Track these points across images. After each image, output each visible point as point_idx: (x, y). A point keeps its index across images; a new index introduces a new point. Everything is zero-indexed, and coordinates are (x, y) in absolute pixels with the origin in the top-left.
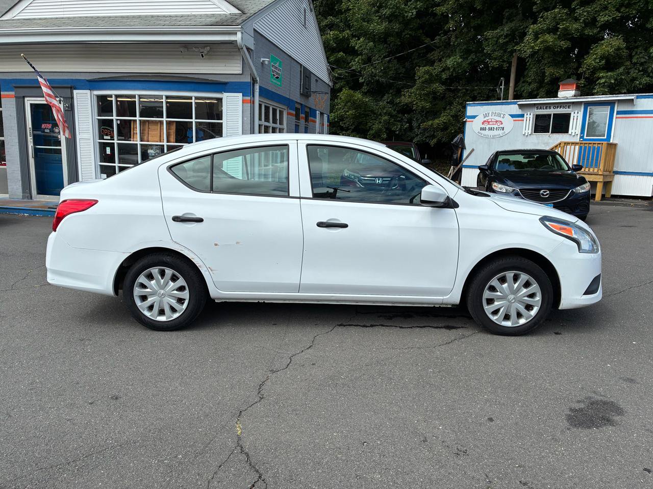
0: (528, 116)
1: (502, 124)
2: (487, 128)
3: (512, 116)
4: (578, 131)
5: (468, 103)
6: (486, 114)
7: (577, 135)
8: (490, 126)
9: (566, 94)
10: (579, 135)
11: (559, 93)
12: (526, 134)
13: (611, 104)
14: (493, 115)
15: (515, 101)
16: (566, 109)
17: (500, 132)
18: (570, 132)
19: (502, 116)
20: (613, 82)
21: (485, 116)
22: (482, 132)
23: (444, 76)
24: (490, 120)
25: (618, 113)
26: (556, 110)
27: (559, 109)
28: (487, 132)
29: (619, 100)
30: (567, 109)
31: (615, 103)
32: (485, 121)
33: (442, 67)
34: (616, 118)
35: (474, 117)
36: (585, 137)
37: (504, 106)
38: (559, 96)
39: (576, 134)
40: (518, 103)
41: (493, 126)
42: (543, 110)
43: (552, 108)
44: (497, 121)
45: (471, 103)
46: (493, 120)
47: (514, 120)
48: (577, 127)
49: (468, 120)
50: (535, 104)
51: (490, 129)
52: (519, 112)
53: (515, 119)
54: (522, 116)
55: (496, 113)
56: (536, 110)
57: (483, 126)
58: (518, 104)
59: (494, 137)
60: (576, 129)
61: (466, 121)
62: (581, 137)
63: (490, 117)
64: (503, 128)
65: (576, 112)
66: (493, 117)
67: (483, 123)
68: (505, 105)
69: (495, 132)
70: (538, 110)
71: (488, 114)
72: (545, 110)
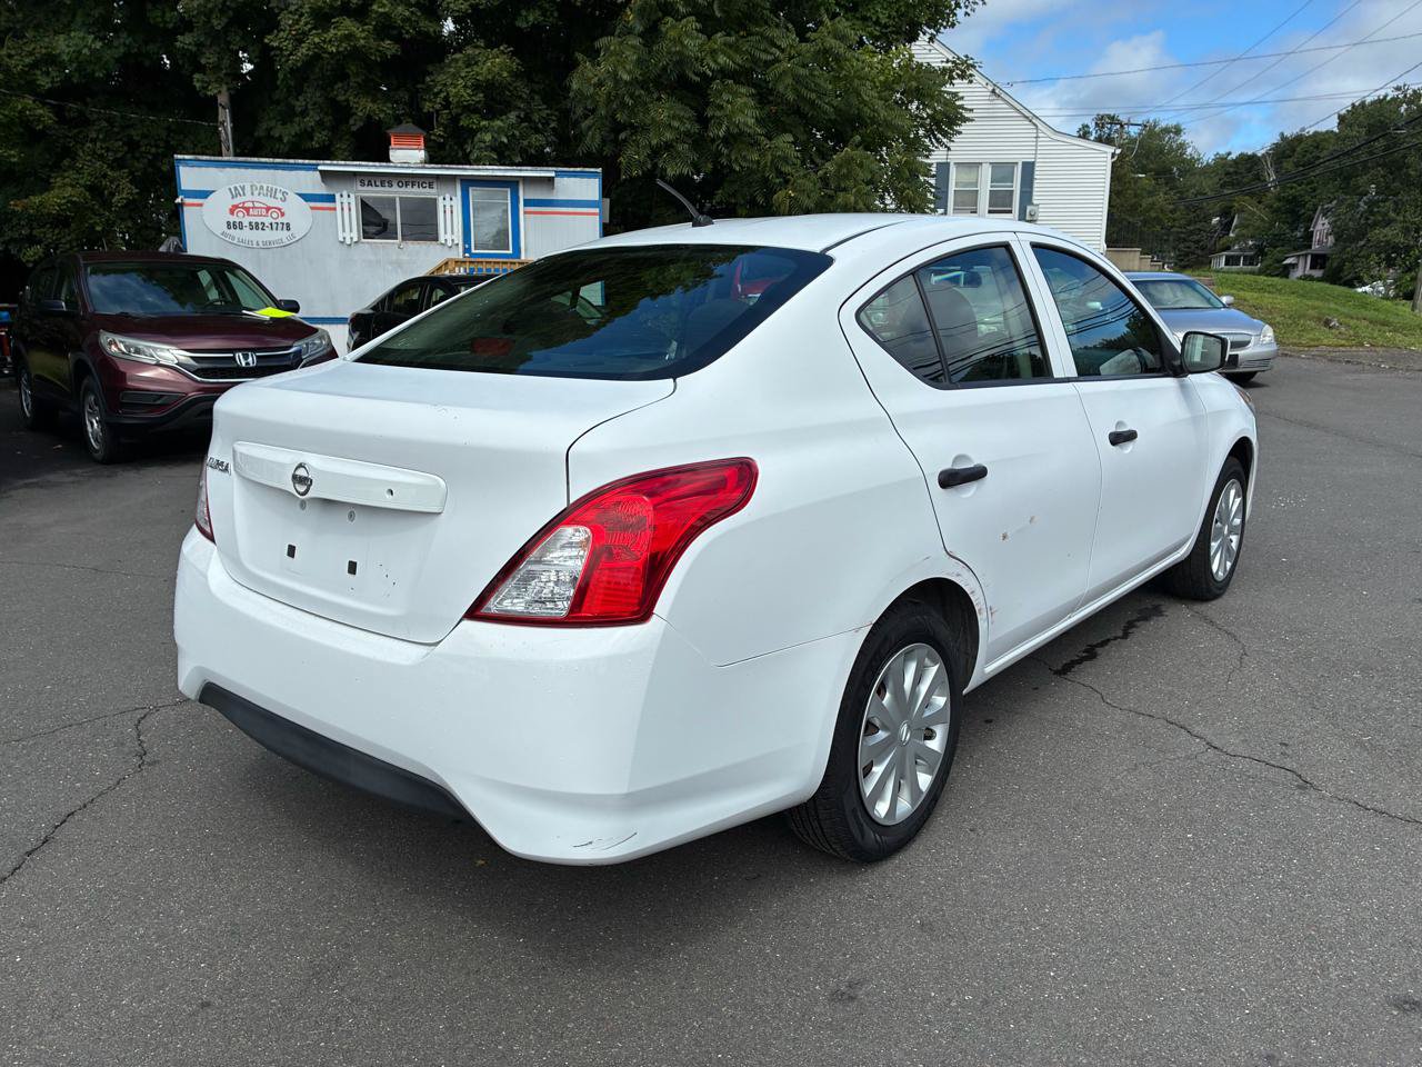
0: (345, 200)
1: (283, 214)
2: (246, 223)
3: (306, 197)
4: (459, 239)
5: (180, 157)
6: (236, 188)
7: (457, 245)
8: (254, 220)
9: (408, 156)
10: (461, 246)
11: (391, 153)
12: (348, 241)
13: (512, 183)
14: (256, 193)
15: (314, 162)
16: (425, 190)
17: (283, 235)
18: (442, 240)
19: (279, 195)
20: (505, 140)
21: (235, 193)
22: (232, 231)
23: (44, 82)
24: (251, 205)
25: (527, 203)
26: (403, 189)
27: (409, 189)
28: (246, 234)
29: (525, 179)
30: (428, 190)
31: (518, 182)
32: (236, 207)
33: (31, 54)
34: (525, 213)
35: (205, 194)
36: (473, 251)
37: (280, 171)
38: (391, 158)
39: (456, 242)
40: (320, 168)
41: (259, 220)
42: (374, 188)
43: (395, 185)
44: (268, 209)
45: (186, 157)
46: (257, 205)
47: (312, 208)
48: (455, 230)
49: (187, 201)
50: (355, 174)
51: (255, 226)
52: (322, 189)
53: (313, 204)
54: (331, 198)
55: (262, 187)
56: (360, 188)
57: (232, 219)
58: (321, 171)
59: (267, 246)
60: (453, 233)
61: (182, 205)
62: (467, 250)
63: (248, 197)
64: (288, 225)
65: (448, 197)
66: (256, 198)
67: (232, 212)
68: (284, 169)
69: (268, 235)
70: (365, 188)
71: (243, 188)
72: (380, 189)
